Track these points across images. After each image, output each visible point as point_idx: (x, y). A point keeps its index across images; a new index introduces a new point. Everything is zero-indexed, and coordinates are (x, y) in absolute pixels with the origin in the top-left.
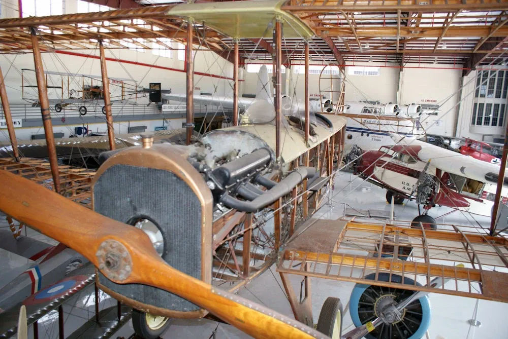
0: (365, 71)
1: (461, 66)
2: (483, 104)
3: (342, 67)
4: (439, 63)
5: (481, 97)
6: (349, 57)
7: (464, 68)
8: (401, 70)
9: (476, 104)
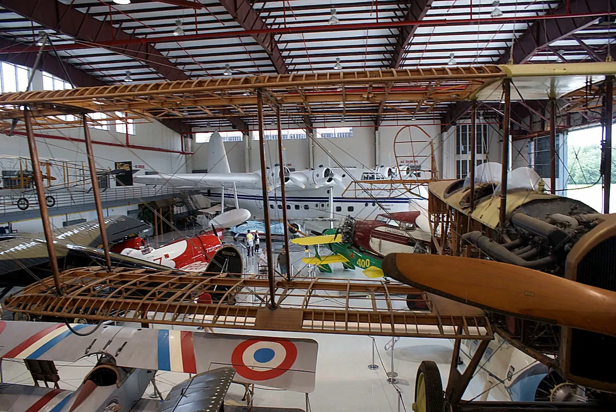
0: (336, 132)
1: (438, 122)
2: (466, 161)
3: (310, 130)
4: (417, 119)
5: (462, 153)
6: (317, 118)
7: (441, 123)
8: (376, 129)
9: (458, 162)
